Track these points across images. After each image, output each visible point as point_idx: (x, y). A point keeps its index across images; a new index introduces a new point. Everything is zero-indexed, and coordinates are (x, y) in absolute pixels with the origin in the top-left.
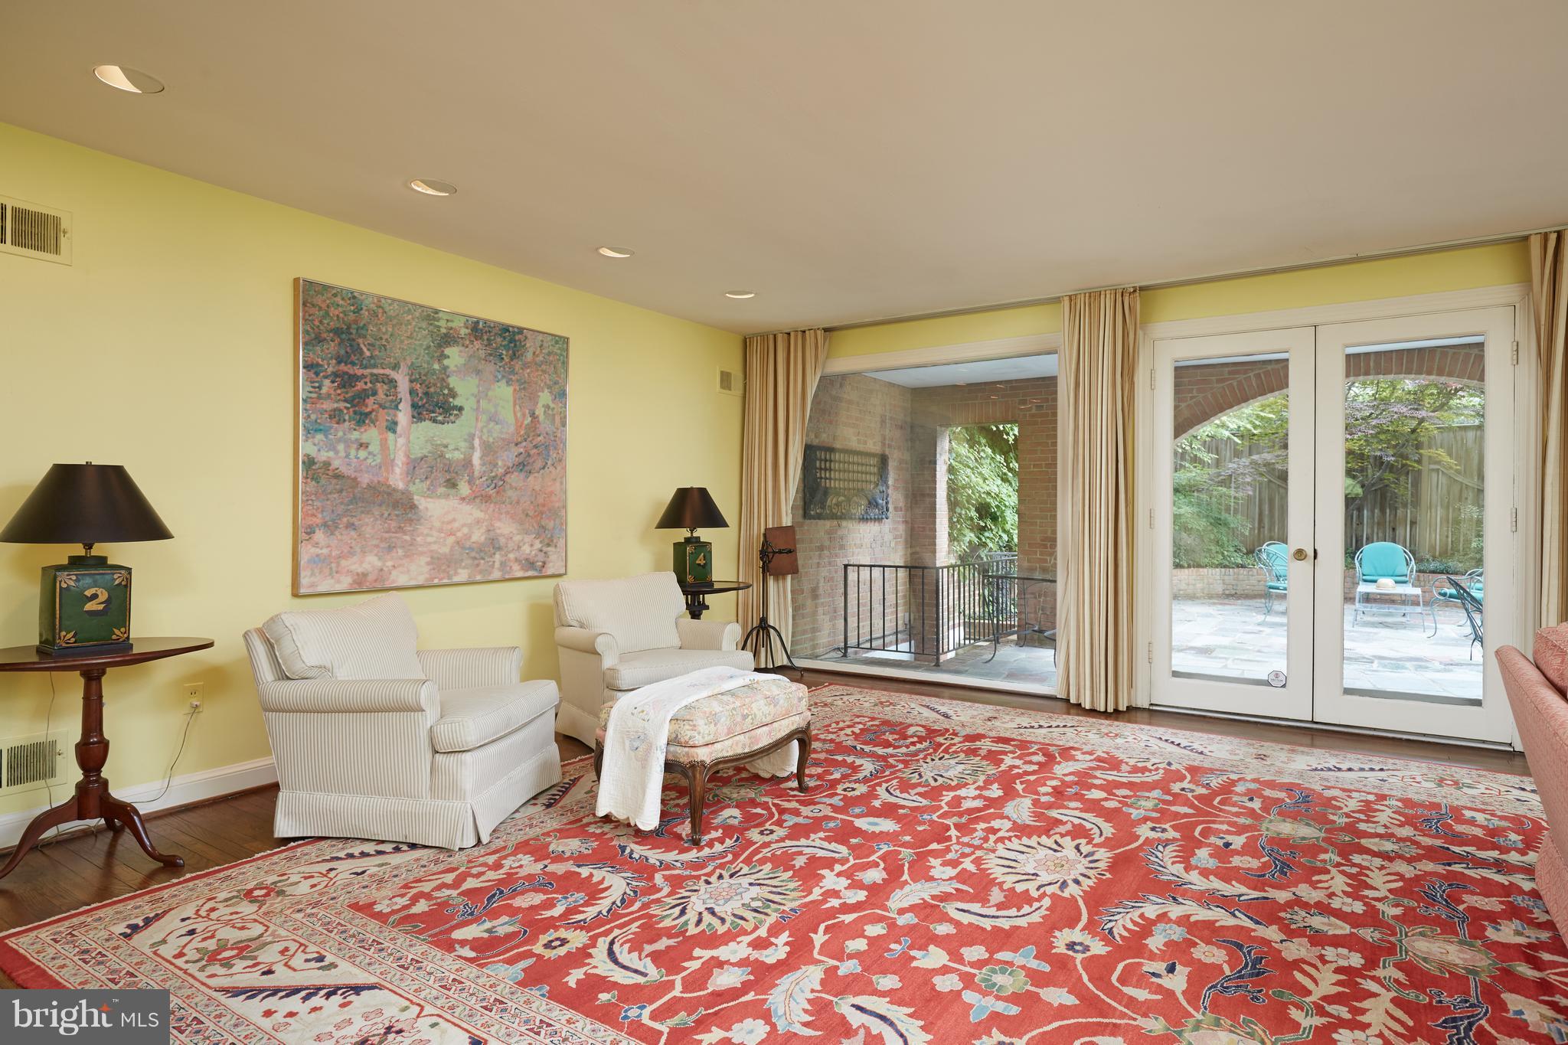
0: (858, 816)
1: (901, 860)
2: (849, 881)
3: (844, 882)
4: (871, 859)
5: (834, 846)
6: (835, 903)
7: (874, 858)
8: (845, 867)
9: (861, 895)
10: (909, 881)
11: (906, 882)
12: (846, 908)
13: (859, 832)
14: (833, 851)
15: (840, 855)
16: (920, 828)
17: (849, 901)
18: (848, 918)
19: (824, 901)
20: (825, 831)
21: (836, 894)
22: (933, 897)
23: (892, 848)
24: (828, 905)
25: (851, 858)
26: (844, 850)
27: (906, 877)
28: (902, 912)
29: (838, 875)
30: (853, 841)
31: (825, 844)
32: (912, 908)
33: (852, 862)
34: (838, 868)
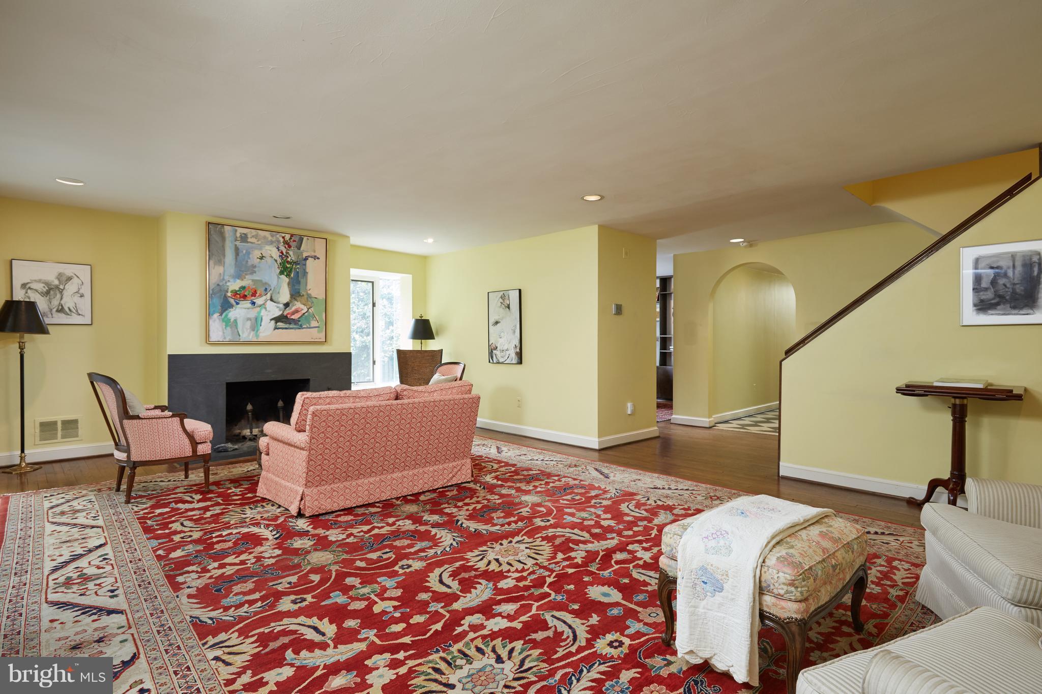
0: (617, 604)
1: (599, 564)
2: (635, 554)
3: (639, 555)
4: (619, 566)
5: (642, 578)
6: (645, 545)
7: (616, 567)
8: (636, 562)
9: (630, 547)
10: (601, 551)
11: (603, 551)
12: (640, 542)
13: (621, 588)
14: (643, 574)
15: (638, 571)
16: (572, 587)
17: (638, 545)
18: (640, 538)
19: (651, 546)
20: (647, 591)
21: (645, 549)
22: (593, 543)
23: (601, 572)
24: (649, 544)
25: (631, 568)
26: (635, 575)
27: (601, 554)
28: (613, 538)
29: (641, 559)
30: (626, 581)
31: (647, 579)
32: (607, 539)
33: (631, 566)
34: (641, 562)
